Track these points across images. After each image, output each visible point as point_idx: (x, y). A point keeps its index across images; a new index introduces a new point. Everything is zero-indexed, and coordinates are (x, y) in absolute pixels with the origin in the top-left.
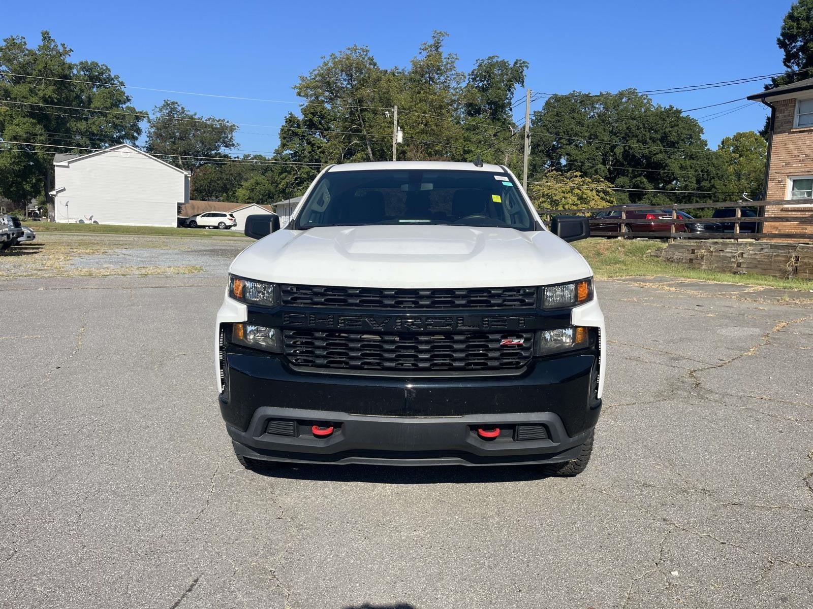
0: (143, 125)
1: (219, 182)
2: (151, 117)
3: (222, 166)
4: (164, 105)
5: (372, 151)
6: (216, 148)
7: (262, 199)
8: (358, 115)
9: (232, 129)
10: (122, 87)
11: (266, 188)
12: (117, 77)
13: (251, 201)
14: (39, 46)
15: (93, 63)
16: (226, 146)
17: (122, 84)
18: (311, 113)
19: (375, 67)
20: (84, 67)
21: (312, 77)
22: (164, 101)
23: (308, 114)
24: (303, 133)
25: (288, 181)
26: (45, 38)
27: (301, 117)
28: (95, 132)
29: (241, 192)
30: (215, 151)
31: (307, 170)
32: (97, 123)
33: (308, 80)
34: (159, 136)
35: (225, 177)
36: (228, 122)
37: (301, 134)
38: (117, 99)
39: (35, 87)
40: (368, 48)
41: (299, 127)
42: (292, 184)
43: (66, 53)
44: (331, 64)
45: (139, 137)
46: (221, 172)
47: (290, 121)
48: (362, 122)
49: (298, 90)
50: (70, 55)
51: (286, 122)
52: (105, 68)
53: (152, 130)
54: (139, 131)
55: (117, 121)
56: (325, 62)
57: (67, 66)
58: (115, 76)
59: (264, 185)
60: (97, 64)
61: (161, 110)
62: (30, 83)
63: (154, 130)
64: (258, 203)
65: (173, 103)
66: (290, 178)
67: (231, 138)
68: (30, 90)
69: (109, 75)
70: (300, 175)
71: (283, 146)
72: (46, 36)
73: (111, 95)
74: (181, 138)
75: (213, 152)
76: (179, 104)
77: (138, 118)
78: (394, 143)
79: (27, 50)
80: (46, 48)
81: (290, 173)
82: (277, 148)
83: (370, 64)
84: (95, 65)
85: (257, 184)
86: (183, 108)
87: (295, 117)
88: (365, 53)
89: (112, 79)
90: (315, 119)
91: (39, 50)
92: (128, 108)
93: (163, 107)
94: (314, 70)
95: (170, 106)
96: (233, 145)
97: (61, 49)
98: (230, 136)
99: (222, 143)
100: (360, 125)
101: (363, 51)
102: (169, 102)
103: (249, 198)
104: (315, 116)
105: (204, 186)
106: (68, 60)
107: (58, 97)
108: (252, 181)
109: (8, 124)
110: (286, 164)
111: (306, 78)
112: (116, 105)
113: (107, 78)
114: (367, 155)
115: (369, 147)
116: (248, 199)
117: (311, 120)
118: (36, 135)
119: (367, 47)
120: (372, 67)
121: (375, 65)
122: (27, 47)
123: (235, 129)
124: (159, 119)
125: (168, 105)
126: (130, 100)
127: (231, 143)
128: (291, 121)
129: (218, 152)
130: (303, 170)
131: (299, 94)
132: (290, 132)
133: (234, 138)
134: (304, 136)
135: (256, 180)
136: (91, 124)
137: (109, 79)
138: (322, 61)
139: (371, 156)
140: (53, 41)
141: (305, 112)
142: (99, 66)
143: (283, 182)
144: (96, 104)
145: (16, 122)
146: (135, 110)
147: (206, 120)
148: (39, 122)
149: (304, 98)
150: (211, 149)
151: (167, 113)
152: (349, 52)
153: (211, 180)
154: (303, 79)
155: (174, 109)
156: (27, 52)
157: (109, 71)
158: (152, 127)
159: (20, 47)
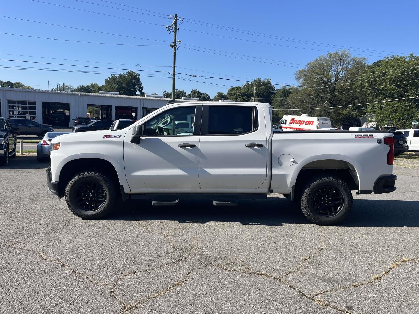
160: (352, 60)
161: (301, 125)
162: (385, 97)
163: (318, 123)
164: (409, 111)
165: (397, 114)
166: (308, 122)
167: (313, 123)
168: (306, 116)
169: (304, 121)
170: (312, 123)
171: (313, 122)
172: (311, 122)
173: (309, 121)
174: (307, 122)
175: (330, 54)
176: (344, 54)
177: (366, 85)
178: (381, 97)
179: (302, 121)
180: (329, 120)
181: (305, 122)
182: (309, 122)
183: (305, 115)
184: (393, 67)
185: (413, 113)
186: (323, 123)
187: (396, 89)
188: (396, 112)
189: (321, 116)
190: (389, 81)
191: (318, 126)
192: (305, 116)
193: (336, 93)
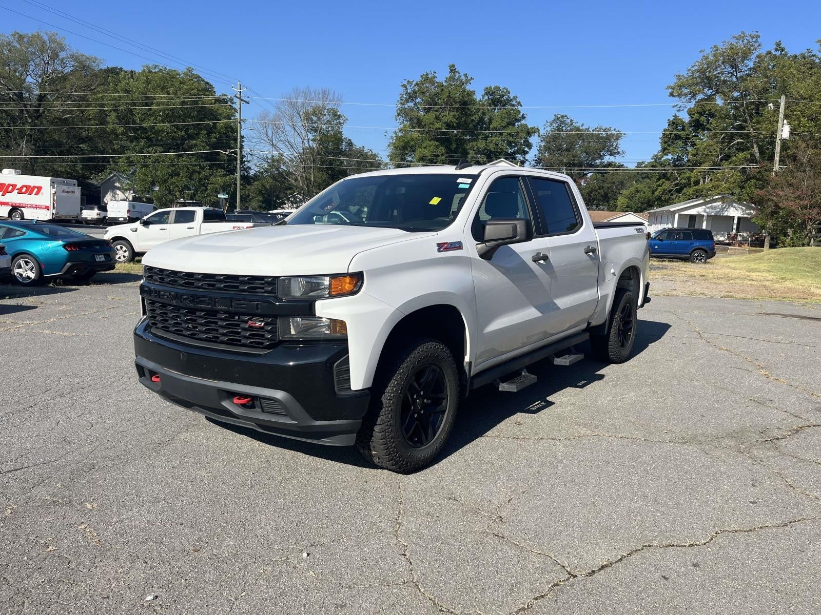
0: (534, 140)
1: (600, 191)
2: (542, 132)
3: (605, 175)
4: (555, 119)
5: (759, 150)
6: (601, 157)
7: (641, 207)
8: (744, 110)
9: (618, 137)
10: (519, 107)
11: (646, 196)
12: (515, 98)
13: (629, 209)
14: (447, 78)
15: (495, 88)
16: (610, 155)
17: (519, 104)
18: (698, 113)
19: (783, 53)
20: (488, 92)
21: (690, 74)
22: (555, 115)
23: (694, 114)
24: (687, 135)
25: (666, 187)
26: (451, 71)
27: (686, 118)
28: (492, 149)
29: (621, 201)
30: (600, 160)
31: (688, 175)
32: (494, 142)
33: (685, 78)
34: (548, 148)
35: (606, 185)
36: (615, 130)
37: (685, 136)
38: (513, 119)
39: (440, 114)
40: (758, 34)
41: (683, 130)
42: (670, 191)
43: (468, 81)
44: (711, 58)
45: (530, 152)
46: (603, 181)
47: (673, 123)
48: (748, 117)
49: (670, 90)
50: (470, 83)
51: (669, 125)
52: (505, 91)
53: (543, 144)
54: (530, 146)
55: (511, 139)
56: (704, 56)
57: (466, 93)
58: (514, 97)
59: (645, 193)
60: (499, 88)
61: (551, 124)
62: (437, 111)
63: (544, 144)
64: (636, 212)
65: (563, 117)
66: (667, 185)
67: (616, 146)
68: (436, 117)
69: (509, 97)
70: (680, 180)
71: (664, 150)
72: (453, 69)
73: (508, 114)
74: (568, 150)
75: (598, 162)
76: (568, 116)
77: (529, 134)
78: (778, 139)
79: (437, 82)
80: (452, 79)
81: (668, 179)
82: (656, 153)
83: (776, 50)
84: (498, 88)
85: (637, 192)
86: (571, 121)
87: (680, 119)
88: (754, 40)
89: (511, 100)
90: (703, 118)
91: (446, 82)
92: (522, 125)
93: (553, 121)
94: (693, 67)
95: (560, 120)
96: (618, 153)
97: (463, 78)
98: (615, 144)
99: (607, 152)
100: (745, 121)
101: (753, 38)
102: (559, 116)
103: (628, 207)
104: (703, 115)
105: (585, 195)
106: (469, 88)
107: (457, 121)
108: (633, 189)
109: (419, 147)
110: (665, 170)
111: (683, 76)
112: (511, 124)
113: (507, 99)
114: (752, 155)
115: (755, 146)
116: (625, 208)
117: (697, 121)
118: (438, 156)
119: (757, 32)
120: (778, 53)
121: (782, 50)
122: (437, 80)
123: (621, 136)
124: (549, 133)
125: (558, 118)
126: (525, 117)
127: (616, 151)
128: (675, 123)
129: (603, 161)
130: (683, 176)
131: (672, 95)
132: (673, 135)
133: (619, 146)
134: (688, 139)
135: (637, 188)
136: (489, 143)
137: (509, 101)
138: (701, 55)
139: (758, 155)
140: (457, 72)
141: (691, 113)
142: (500, 90)
143: (660, 189)
144: (494, 124)
145: (424, 145)
146: (527, 126)
147: (593, 131)
148: (441, 145)
149: (677, 98)
150: (595, 159)
151: (557, 127)
152: (734, 41)
153: (592, 189)
154: (679, 77)
155: (563, 122)
156: (436, 84)
157: (509, 93)
158: (542, 141)
159: (432, 81)
160: (72, 56)
161: (7, 194)
162: (151, 143)
163: (55, 190)
164: (199, 173)
165: (179, 179)
166: (25, 189)
167: (42, 191)
168: (16, 173)
169: (14, 186)
170: (36, 190)
171: (40, 189)
172: (34, 187)
173: (30, 186)
174: (22, 187)
175: (21, 36)
176: (53, 41)
177: (112, 117)
178: (142, 144)
179: (9, 185)
180: (74, 185)
181: (18, 187)
182: (28, 187)
183: (13, 170)
184: (164, 89)
185: (206, 178)
186: (63, 191)
187: (175, 132)
188: (178, 175)
189: (58, 176)
190: (161, 114)
191: (55, 198)
192: (14, 172)
193: (45, 125)
